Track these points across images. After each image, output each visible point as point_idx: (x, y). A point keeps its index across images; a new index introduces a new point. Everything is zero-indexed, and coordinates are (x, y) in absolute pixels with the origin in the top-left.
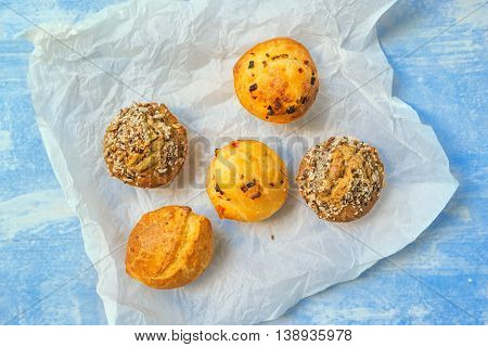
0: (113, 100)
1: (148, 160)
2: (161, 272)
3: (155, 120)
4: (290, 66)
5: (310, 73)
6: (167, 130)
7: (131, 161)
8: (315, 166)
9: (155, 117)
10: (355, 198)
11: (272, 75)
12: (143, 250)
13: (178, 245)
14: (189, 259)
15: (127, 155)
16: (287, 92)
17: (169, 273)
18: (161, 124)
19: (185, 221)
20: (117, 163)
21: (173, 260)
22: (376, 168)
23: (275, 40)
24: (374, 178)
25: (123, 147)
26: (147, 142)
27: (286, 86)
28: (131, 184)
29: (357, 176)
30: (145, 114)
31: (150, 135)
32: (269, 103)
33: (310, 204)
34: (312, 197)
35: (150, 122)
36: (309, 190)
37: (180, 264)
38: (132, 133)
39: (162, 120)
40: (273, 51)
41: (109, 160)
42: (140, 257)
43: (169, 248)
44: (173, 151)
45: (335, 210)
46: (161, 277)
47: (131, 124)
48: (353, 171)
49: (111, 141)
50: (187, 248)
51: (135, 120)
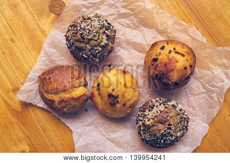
2: (47, 92)
3: (104, 33)
4: (181, 62)
5: (189, 73)
6: (105, 41)
7: (76, 38)
9: (106, 32)
11: (169, 60)
12: (51, 76)
13: (64, 91)
14: (62, 101)
16: (171, 74)
17: (49, 96)
18: (105, 37)
19: (79, 86)
20: (71, 32)
21: (56, 93)
22: (183, 129)
23: (184, 45)
24: (179, 134)
26: (90, 37)
27: (172, 70)
28: (68, 47)
29: (170, 128)
30: (103, 26)
31: (95, 36)
33: (138, 125)
34: (140, 123)
35: (101, 31)
36: (141, 119)
37: (56, 98)
38: (89, 27)
39: (107, 36)
40: (178, 49)
41: (70, 28)
42: (47, 77)
43: (60, 88)
44: (98, 53)
46: (45, 94)
47: (93, 23)
48: (169, 125)
49: (79, 21)
50: (66, 96)
51: (96, 24)
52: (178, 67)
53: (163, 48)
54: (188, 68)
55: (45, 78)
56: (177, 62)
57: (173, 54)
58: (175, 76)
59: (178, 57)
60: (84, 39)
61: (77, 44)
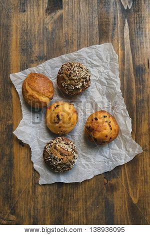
0: (92, 63)
1: (67, 78)
2: (29, 84)
3: (83, 82)
4: (107, 131)
6: (79, 86)
8: (67, 145)
9: (85, 82)
10: (52, 158)
11: (102, 125)
13: (38, 92)
14: (32, 96)
15: (69, 70)
16: (97, 133)
17: (28, 88)
18: (81, 84)
19: (47, 96)
20: (67, 67)
21: (33, 90)
23: (117, 124)
24: (59, 167)
25: (72, 69)
26: (74, 78)
27: (99, 131)
29: (60, 160)
30: (85, 78)
31: (76, 79)
32: (91, 126)
33: (52, 141)
34: (55, 142)
35: (82, 80)
37: (30, 92)
39: (83, 85)
40: (112, 124)
43: (37, 88)
45: (48, 150)
46: (27, 84)
47: (81, 72)
48: (62, 159)
49: (76, 65)
50: (36, 95)
51: (83, 74)
52: (103, 132)
53: (105, 117)
54: (108, 138)
55: (34, 77)
56: (105, 129)
57: (107, 124)
58: (98, 135)
59: (108, 127)
60: (70, 76)
61: (64, 75)
